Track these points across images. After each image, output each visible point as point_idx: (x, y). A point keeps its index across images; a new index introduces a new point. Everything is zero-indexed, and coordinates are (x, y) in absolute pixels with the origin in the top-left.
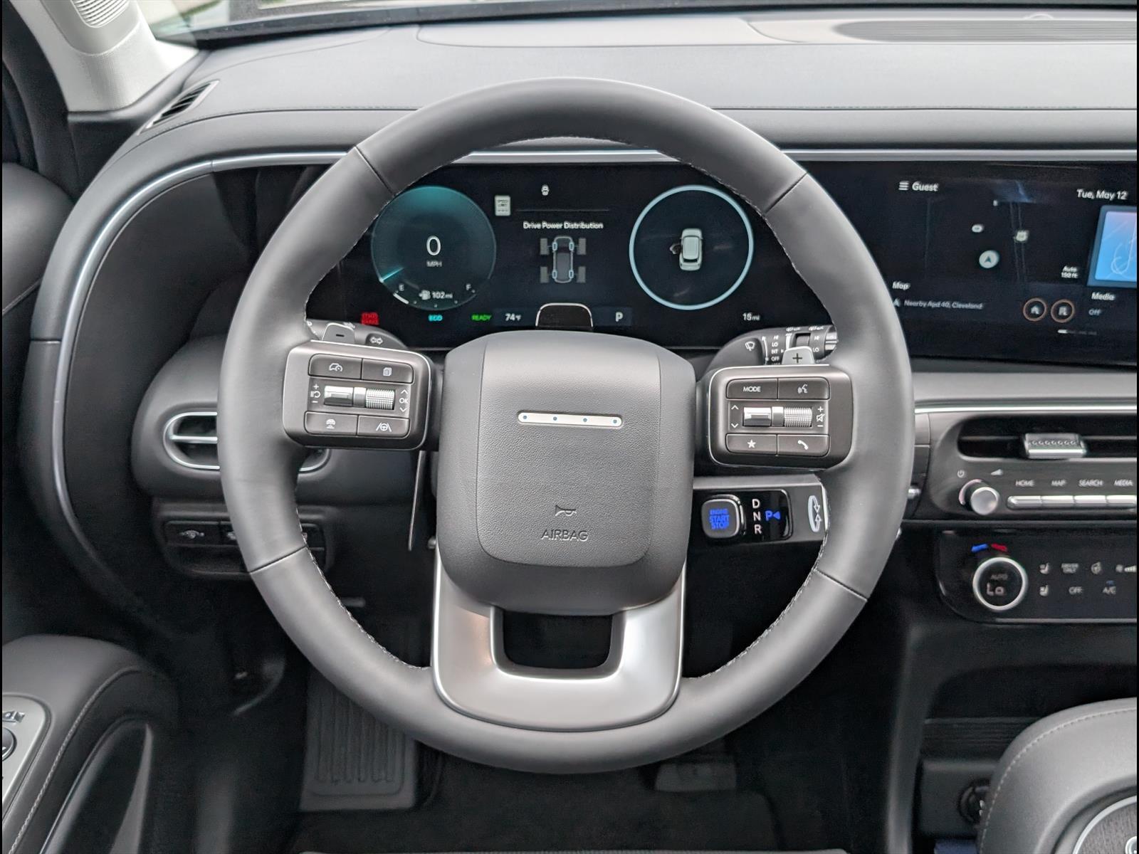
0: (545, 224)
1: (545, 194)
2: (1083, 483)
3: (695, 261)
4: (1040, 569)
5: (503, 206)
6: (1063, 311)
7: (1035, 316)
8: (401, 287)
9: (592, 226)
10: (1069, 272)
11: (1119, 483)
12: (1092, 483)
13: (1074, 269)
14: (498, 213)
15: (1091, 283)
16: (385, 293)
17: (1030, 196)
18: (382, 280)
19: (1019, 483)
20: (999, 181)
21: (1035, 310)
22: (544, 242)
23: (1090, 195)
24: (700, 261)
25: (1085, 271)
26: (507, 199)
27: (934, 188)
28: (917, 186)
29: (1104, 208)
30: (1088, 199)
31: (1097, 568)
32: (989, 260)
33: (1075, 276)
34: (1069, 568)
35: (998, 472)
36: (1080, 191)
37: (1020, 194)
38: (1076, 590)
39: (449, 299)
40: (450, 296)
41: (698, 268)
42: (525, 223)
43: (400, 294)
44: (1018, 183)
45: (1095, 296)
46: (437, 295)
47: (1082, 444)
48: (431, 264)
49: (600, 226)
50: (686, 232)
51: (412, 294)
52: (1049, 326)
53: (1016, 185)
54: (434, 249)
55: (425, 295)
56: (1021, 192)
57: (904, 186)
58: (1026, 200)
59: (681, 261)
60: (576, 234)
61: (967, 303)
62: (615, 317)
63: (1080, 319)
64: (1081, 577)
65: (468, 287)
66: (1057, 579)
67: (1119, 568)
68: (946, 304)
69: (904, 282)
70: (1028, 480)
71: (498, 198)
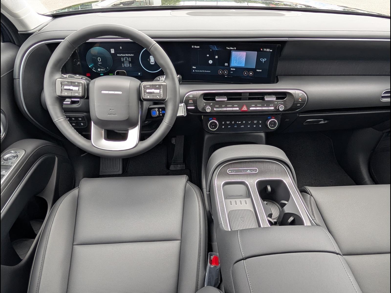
0: (122, 55)
1: (121, 48)
2: (228, 106)
3: (153, 62)
4: (222, 123)
5: (113, 51)
6: (226, 72)
7: (220, 73)
8: (94, 68)
9: (131, 55)
10: (226, 64)
11: (235, 106)
12: (230, 106)
13: (227, 64)
14: (112, 53)
15: (230, 67)
16: (91, 69)
17: (217, 49)
18: (90, 67)
19: (216, 106)
20: (211, 46)
21: (220, 72)
22: (122, 58)
23: (229, 48)
24: (154, 62)
25: (229, 64)
26: (113, 49)
27: (199, 47)
28: (195, 47)
29: (232, 51)
30: (228, 49)
31: (233, 122)
32: (211, 62)
33: (227, 65)
34: (228, 122)
35: (212, 104)
36: (227, 48)
37: (216, 49)
38: (229, 127)
39: (104, 71)
40: (104, 70)
41: (154, 64)
42: (118, 55)
43: (94, 69)
44: (215, 46)
45: (232, 69)
46: (101, 70)
47: (227, 98)
48: (99, 63)
49: (133, 55)
50: (151, 56)
51: (96, 69)
52: (223, 75)
53: (214, 47)
54: (100, 60)
55: (99, 70)
56: (216, 48)
57: (193, 47)
58: (217, 50)
59: (150, 62)
60: (128, 57)
61: (207, 71)
62: (138, 74)
63: (229, 74)
64: (230, 124)
65: (108, 68)
66: (226, 125)
67: (237, 122)
68: (203, 71)
69: (195, 67)
70: (218, 105)
71: (111, 49)
